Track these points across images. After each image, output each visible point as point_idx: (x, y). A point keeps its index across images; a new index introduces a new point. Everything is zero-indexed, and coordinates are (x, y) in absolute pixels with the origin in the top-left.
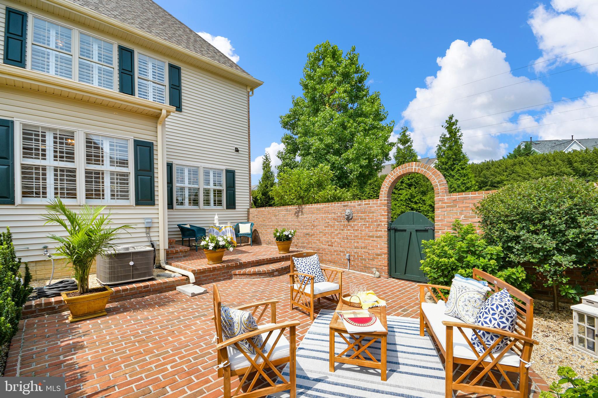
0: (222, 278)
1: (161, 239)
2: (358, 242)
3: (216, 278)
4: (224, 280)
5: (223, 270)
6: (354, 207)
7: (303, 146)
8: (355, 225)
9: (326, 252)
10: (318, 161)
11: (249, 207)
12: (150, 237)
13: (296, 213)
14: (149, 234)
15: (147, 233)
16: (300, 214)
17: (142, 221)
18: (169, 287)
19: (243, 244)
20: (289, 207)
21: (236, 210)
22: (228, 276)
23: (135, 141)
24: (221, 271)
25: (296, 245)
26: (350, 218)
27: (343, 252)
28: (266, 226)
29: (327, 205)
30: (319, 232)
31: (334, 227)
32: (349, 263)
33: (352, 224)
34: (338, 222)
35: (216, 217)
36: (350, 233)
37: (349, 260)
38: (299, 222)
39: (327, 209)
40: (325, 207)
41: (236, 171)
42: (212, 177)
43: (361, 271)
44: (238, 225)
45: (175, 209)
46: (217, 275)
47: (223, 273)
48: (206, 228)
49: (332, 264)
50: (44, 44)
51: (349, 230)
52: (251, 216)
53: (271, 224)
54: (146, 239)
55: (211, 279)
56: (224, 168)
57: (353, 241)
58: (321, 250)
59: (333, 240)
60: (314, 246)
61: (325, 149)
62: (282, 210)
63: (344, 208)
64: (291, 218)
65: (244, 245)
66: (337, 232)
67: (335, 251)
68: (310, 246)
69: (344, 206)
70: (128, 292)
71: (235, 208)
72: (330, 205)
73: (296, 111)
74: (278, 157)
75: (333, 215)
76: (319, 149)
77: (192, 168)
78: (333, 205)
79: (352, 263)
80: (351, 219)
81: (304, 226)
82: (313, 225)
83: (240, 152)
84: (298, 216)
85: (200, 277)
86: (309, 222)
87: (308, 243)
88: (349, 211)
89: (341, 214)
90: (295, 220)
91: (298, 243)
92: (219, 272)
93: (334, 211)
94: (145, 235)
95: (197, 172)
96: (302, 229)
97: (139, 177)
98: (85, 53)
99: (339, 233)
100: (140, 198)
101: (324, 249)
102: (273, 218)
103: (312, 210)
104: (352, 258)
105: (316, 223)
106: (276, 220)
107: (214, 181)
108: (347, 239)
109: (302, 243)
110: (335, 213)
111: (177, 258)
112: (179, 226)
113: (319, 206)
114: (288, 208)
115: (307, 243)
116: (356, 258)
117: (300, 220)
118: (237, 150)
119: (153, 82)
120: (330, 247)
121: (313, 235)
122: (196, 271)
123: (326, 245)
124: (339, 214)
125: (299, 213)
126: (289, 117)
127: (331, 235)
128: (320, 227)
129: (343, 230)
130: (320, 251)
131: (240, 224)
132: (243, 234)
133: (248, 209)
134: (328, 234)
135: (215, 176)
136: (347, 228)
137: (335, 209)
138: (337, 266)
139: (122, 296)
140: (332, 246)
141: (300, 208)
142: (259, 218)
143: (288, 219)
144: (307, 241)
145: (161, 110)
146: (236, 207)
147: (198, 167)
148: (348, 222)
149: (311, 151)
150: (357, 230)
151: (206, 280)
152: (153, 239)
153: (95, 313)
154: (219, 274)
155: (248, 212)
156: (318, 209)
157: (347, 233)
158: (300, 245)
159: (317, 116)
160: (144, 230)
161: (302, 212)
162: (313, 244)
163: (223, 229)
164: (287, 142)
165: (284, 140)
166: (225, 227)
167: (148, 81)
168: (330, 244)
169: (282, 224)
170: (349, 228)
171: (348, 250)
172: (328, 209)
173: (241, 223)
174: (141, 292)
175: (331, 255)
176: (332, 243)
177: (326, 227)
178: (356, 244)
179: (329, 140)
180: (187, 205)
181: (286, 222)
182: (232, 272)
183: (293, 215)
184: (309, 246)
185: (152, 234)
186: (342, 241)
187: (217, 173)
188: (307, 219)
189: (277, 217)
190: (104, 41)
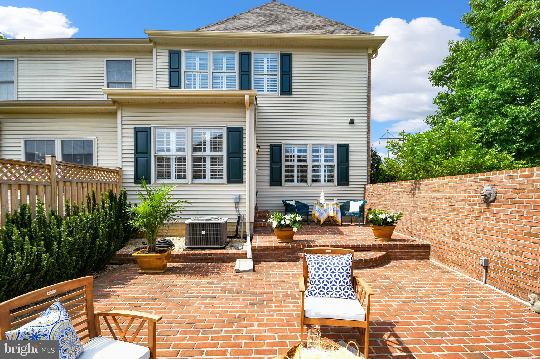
0: (286, 259)
1: (247, 213)
2: (504, 242)
3: (279, 257)
4: (289, 261)
5: (288, 251)
6: (501, 181)
7: (461, 103)
8: (499, 212)
9: (449, 247)
10: (485, 118)
11: (366, 183)
12: (238, 210)
13: (412, 190)
14: (238, 208)
15: (237, 207)
16: (417, 191)
17: (232, 196)
18: (230, 259)
19: (353, 224)
20: (405, 183)
21: (350, 186)
22: (293, 257)
23: (228, 128)
24: (286, 251)
25: (410, 232)
26: (491, 199)
27: (476, 252)
28: (380, 205)
29: (453, 178)
30: (441, 218)
31: (463, 212)
32: (486, 272)
33: (495, 209)
34: (469, 204)
35: (322, 194)
36: (491, 224)
37: (486, 268)
38: (415, 202)
39: (453, 185)
40: (451, 182)
41: (350, 145)
42: (323, 153)
43: (507, 291)
44: (348, 203)
45: (283, 186)
46: (281, 254)
47: (287, 254)
48: (309, 205)
49: (457, 268)
50: (191, 69)
51: (488, 219)
52: (367, 193)
53: (385, 203)
54: (235, 212)
55: (274, 258)
56: (336, 142)
57: (495, 238)
58: (442, 243)
59: (461, 233)
60: (432, 236)
61: (500, 99)
62: (396, 187)
63: (481, 184)
64: (406, 196)
65: (355, 225)
66: (467, 221)
67: (463, 249)
68: (428, 235)
69: (482, 180)
70: (196, 256)
71: (348, 185)
72: (459, 179)
73: (453, 58)
74: (427, 123)
75: (462, 194)
76: (487, 101)
77: (300, 147)
78: (464, 178)
79: (492, 274)
80: (494, 201)
81: (421, 208)
82: (432, 207)
83: (355, 124)
84: (414, 195)
85: (261, 254)
86: (428, 203)
87: (425, 232)
88: (489, 188)
89: (476, 192)
90: (411, 199)
91: (412, 230)
92: (283, 252)
93: (464, 188)
94: (234, 208)
95: (306, 150)
96: (418, 211)
97: (230, 158)
98: (217, 67)
99: (471, 223)
100: (230, 177)
101: (447, 243)
102: (387, 196)
103: (432, 186)
104: (491, 265)
105: (436, 205)
106: (390, 198)
107: (324, 157)
108: (485, 233)
109: (417, 231)
110: (465, 191)
111: (265, 231)
112: (283, 201)
113: (441, 180)
114: (403, 184)
115: (423, 231)
116: (499, 268)
117: (416, 199)
118: (352, 122)
119: (268, 75)
120: (456, 242)
121: (431, 221)
122: (257, 248)
123: (449, 237)
124: (472, 193)
125: (415, 190)
126: (443, 69)
127: (457, 224)
128: (441, 211)
129: (477, 218)
130: (441, 246)
131: (351, 202)
132: (353, 213)
133: (365, 185)
134: (454, 222)
135: (326, 152)
136: (484, 215)
137: (466, 184)
138: (465, 273)
139: (191, 259)
140: (459, 240)
141: (416, 184)
142: (374, 196)
143: (402, 198)
144: (424, 229)
145: (244, 96)
146: (350, 183)
147: (307, 145)
148: (488, 206)
149: (472, 106)
150: (503, 221)
151: (267, 258)
152: (241, 212)
153: (155, 269)
154: (284, 254)
155: (365, 188)
156: (441, 186)
157: (485, 224)
158: (415, 232)
159: (490, 57)
160: (234, 204)
161: (419, 189)
162: (431, 234)
163: (325, 207)
164: (441, 102)
165: (437, 100)
166: (328, 204)
167: (263, 75)
168: (455, 236)
169: (397, 203)
170: (488, 216)
171: (486, 251)
172: (455, 185)
173: (353, 200)
174: (206, 259)
175: (457, 254)
176: (459, 236)
177: (450, 211)
178: (500, 244)
179: (506, 85)
180: (296, 183)
181: (400, 201)
182: (299, 254)
183: (408, 193)
184: (426, 235)
185: (240, 208)
186: (474, 235)
187: (329, 149)
188: (424, 199)
189: (391, 195)
190: (229, 53)
